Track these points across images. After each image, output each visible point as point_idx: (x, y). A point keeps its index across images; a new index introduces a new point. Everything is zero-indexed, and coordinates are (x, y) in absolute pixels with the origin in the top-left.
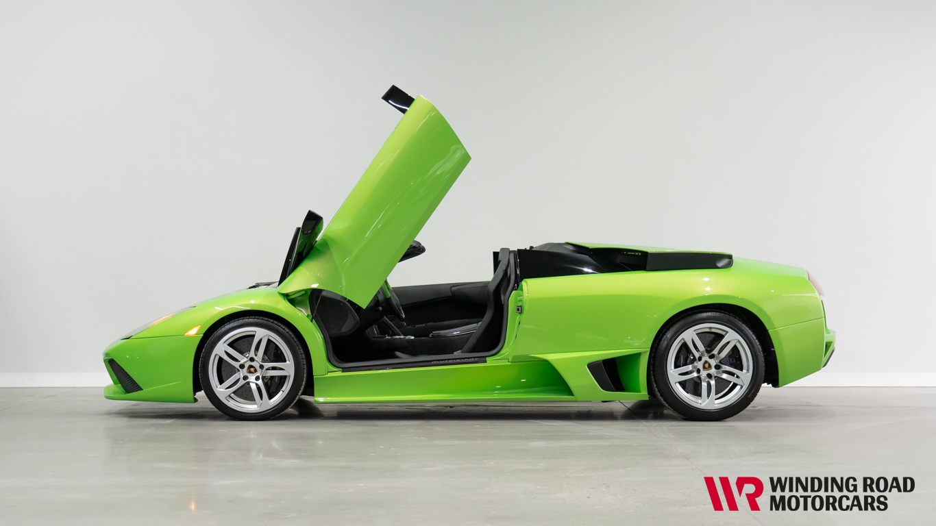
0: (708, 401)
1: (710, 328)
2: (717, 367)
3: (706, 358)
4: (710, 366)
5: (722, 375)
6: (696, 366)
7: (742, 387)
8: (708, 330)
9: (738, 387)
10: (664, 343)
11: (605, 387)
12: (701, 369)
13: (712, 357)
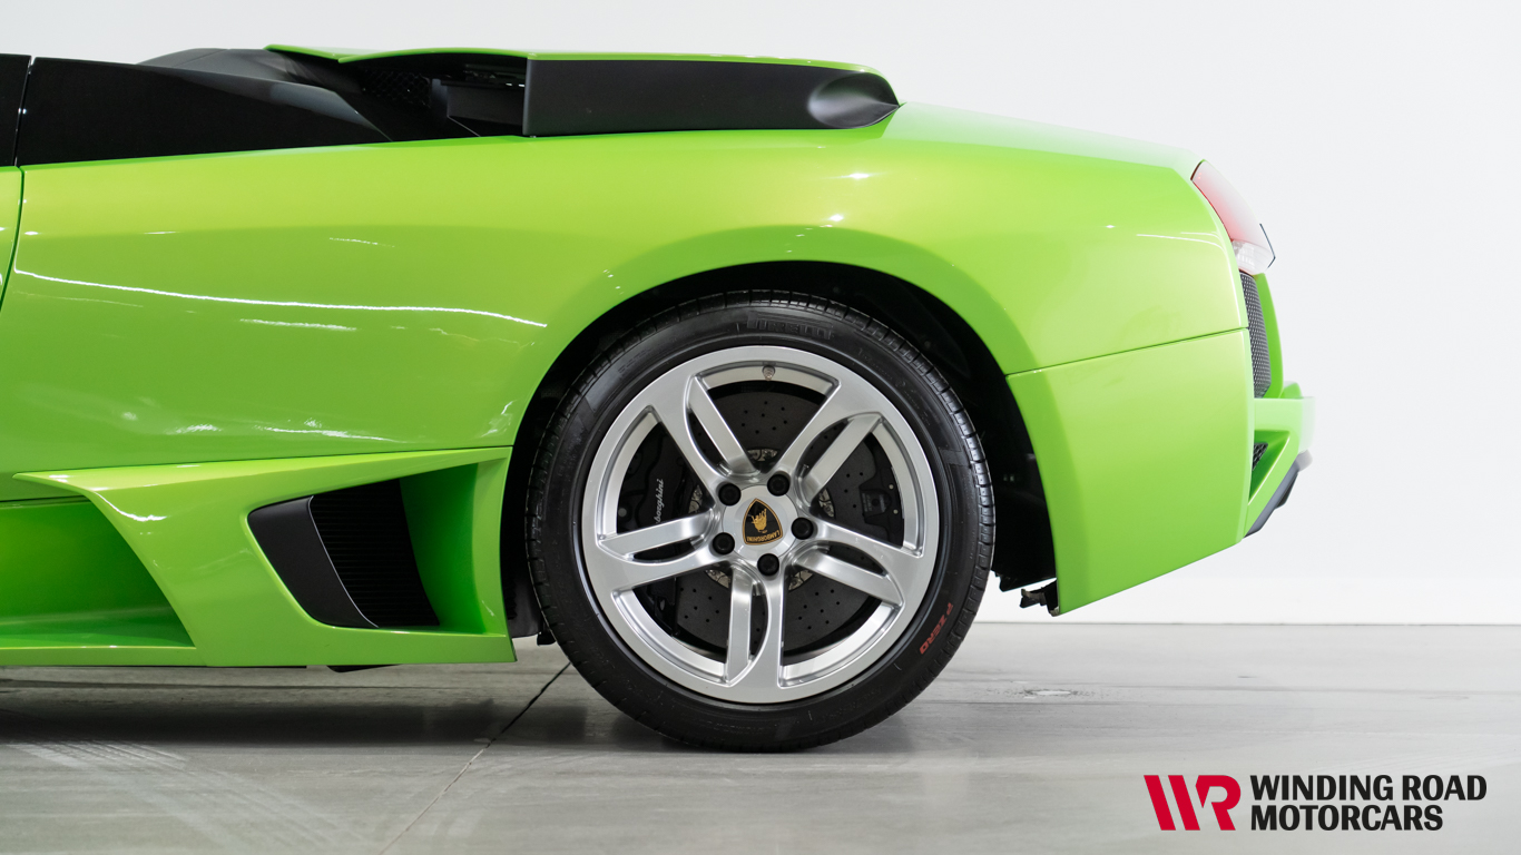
0: (751, 665)
1: (770, 365)
2: (803, 529)
3: (755, 491)
4: (773, 526)
5: (815, 561)
6: (714, 524)
7: (895, 610)
8: (757, 374)
9: (881, 613)
10: (573, 425)
11: (322, 607)
12: (737, 533)
13: (779, 485)
